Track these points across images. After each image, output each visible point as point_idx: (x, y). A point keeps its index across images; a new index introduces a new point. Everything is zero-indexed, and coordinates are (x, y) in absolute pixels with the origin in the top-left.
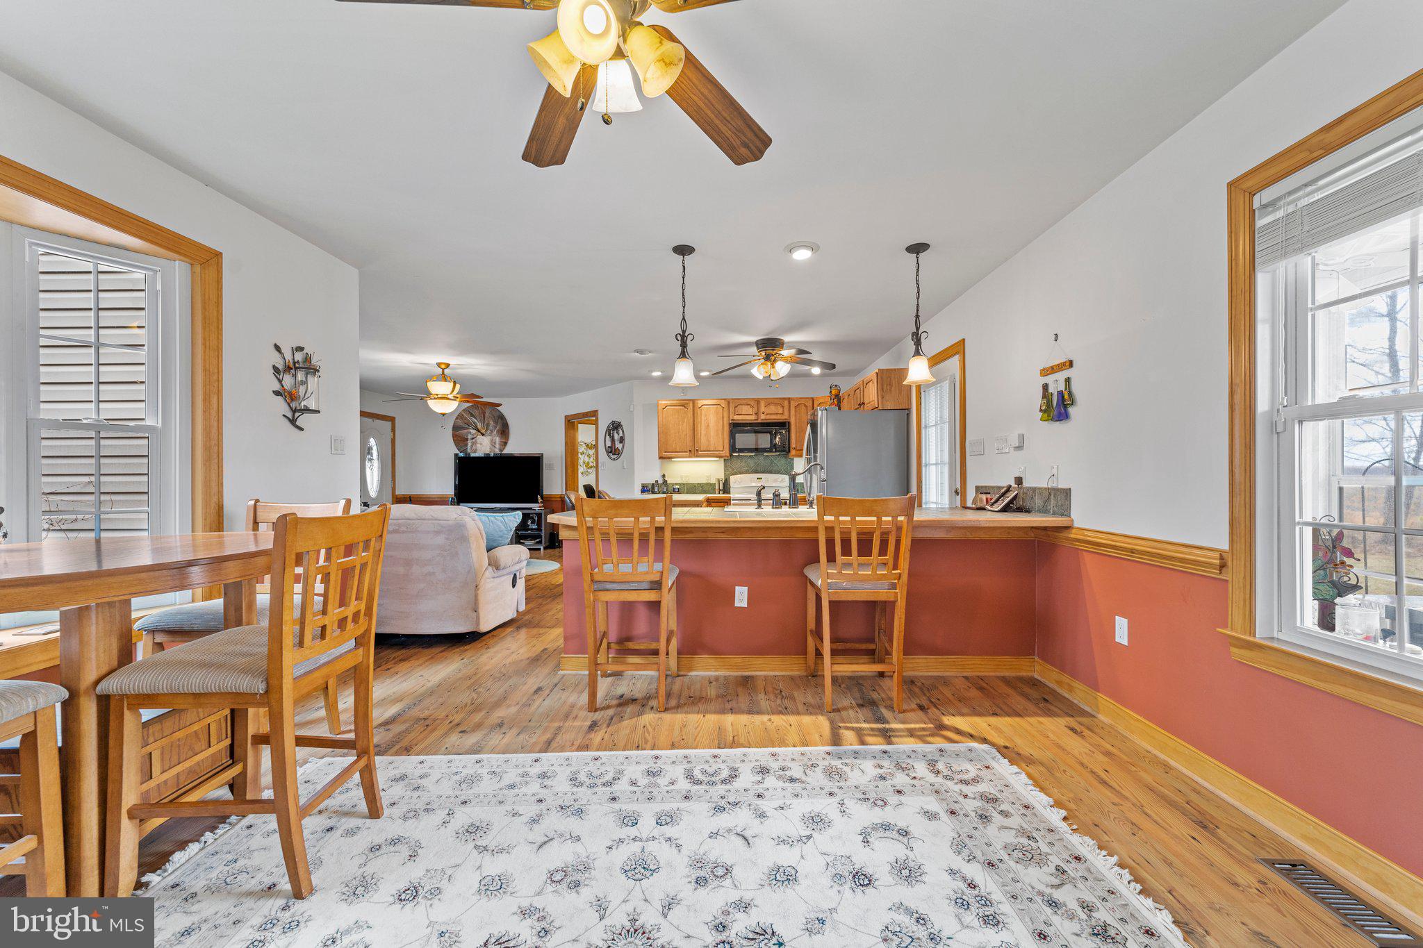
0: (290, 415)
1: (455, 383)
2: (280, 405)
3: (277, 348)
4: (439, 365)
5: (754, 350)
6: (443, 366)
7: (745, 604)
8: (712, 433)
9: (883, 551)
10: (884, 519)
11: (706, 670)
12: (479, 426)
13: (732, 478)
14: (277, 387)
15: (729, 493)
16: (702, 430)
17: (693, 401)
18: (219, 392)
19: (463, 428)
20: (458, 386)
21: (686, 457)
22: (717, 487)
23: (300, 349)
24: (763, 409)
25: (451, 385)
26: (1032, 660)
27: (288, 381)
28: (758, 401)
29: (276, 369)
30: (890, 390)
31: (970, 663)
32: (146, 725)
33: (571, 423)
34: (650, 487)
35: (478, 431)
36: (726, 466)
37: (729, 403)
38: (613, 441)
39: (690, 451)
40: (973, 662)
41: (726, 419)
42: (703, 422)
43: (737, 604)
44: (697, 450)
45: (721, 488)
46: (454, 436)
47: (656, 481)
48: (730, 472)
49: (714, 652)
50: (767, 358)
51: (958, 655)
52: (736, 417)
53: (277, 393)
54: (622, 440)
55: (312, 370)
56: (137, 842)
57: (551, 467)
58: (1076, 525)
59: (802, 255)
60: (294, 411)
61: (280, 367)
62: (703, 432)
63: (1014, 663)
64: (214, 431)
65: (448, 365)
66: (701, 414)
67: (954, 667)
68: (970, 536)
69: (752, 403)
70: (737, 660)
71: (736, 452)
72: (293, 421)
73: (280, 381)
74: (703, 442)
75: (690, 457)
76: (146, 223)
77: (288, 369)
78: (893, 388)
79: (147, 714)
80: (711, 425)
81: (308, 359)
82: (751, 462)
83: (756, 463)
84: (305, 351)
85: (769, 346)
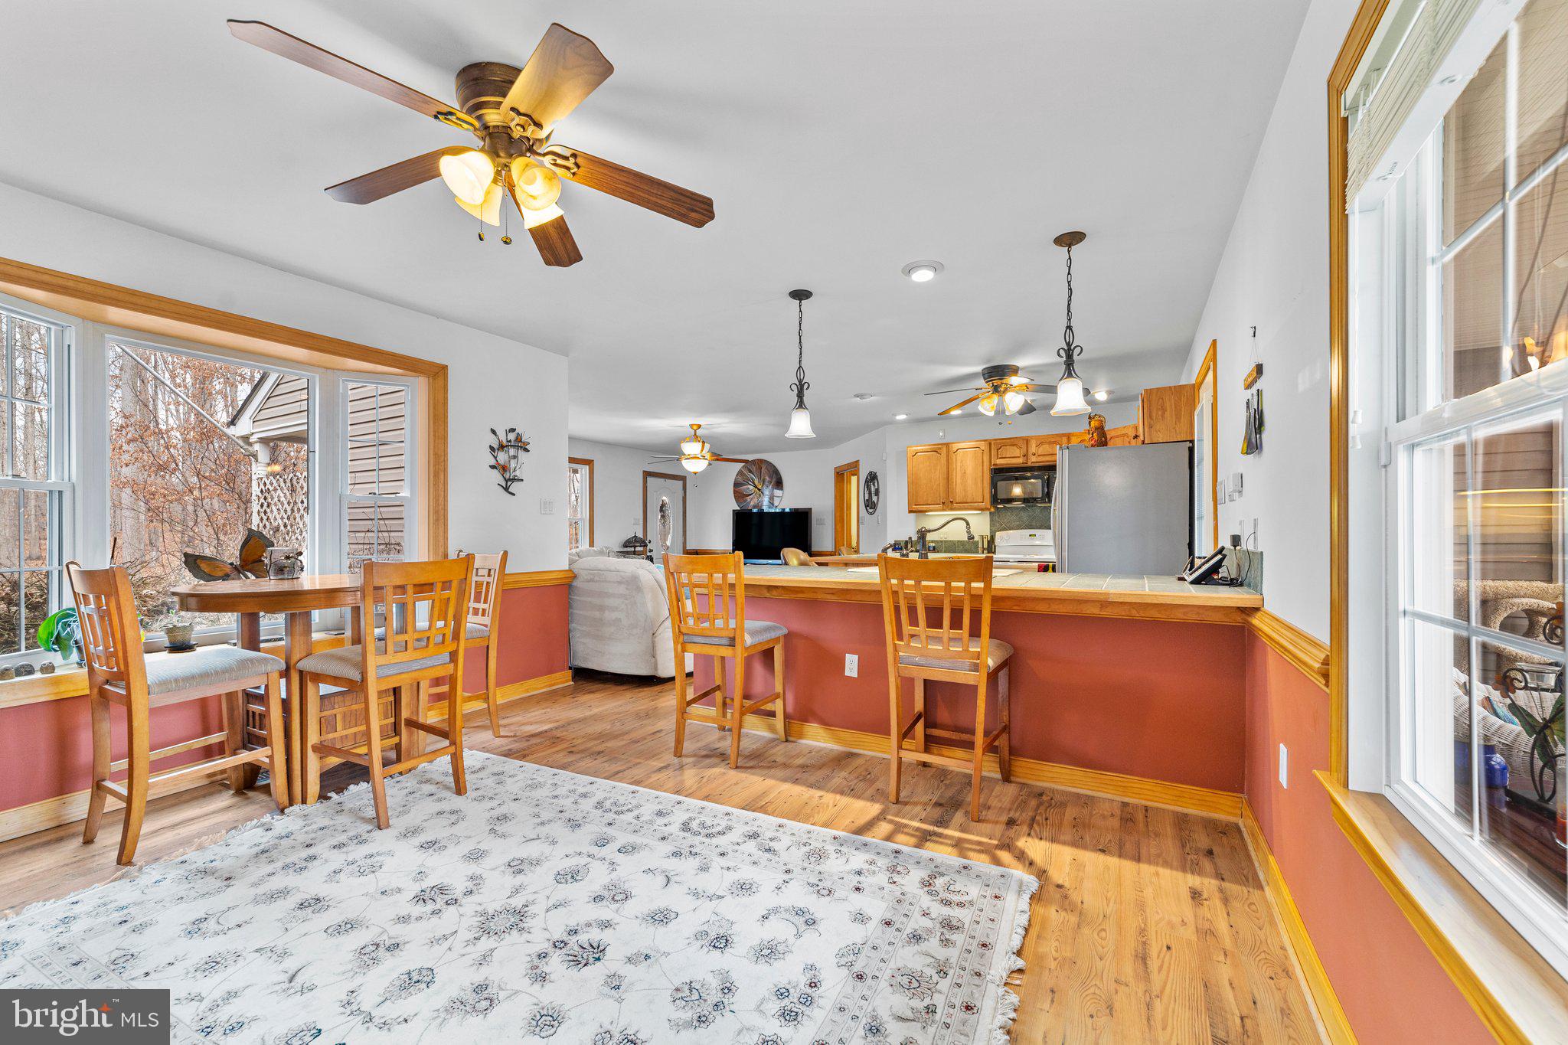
0: (504, 485)
1: (704, 442)
2: (496, 476)
3: (493, 432)
4: (691, 426)
5: (981, 382)
6: (695, 428)
7: (855, 675)
8: (970, 482)
9: (956, 624)
10: (954, 584)
11: (817, 739)
12: (756, 482)
13: (998, 534)
14: (493, 462)
15: (994, 553)
16: (957, 479)
17: (947, 445)
18: (445, 470)
19: (742, 485)
20: (707, 446)
21: (940, 511)
22: (980, 546)
23: (513, 430)
24: (1033, 449)
25: (701, 444)
26: (1237, 799)
27: (502, 457)
28: (1027, 441)
29: (492, 448)
30: (1162, 416)
31: (1136, 785)
32: (323, 697)
33: (842, 475)
34: (903, 544)
35: (756, 487)
36: (992, 520)
37: (990, 444)
38: (870, 493)
39: (943, 503)
40: (1139, 786)
41: (986, 464)
42: (958, 468)
43: (847, 673)
44: (952, 502)
45: (986, 546)
46: (735, 492)
47: (910, 538)
48: (996, 526)
49: (824, 723)
50: (996, 389)
51: (1119, 773)
52: (999, 461)
53: (492, 467)
54: (877, 492)
55: (521, 444)
56: (319, 774)
57: (821, 522)
58: (1267, 607)
59: (923, 276)
60: (507, 481)
61: (496, 446)
62: (959, 481)
63: (1207, 799)
64: (441, 499)
65: (699, 426)
66: (956, 460)
67: (1111, 787)
68: (1136, 614)
69: (1020, 443)
70: (846, 734)
71: (1000, 504)
72: (506, 489)
73: (495, 458)
74: (959, 493)
75: (943, 510)
76: (394, 355)
77: (502, 447)
78: (1168, 413)
79: (325, 689)
80: (968, 472)
81: (519, 438)
82: (1024, 515)
83: (1030, 516)
84: (517, 432)
85: (997, 374)
